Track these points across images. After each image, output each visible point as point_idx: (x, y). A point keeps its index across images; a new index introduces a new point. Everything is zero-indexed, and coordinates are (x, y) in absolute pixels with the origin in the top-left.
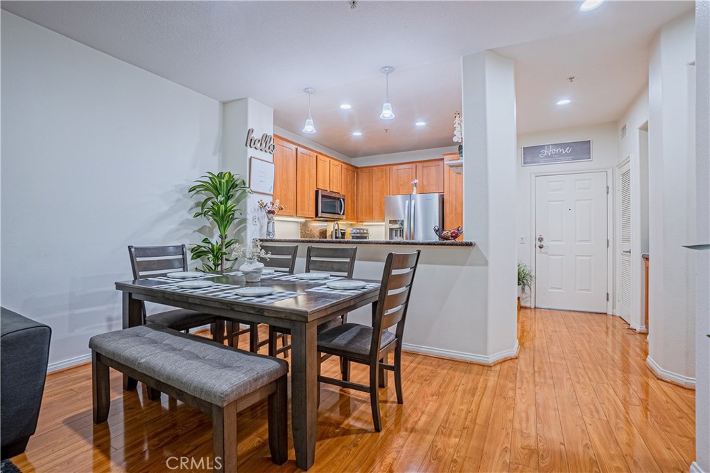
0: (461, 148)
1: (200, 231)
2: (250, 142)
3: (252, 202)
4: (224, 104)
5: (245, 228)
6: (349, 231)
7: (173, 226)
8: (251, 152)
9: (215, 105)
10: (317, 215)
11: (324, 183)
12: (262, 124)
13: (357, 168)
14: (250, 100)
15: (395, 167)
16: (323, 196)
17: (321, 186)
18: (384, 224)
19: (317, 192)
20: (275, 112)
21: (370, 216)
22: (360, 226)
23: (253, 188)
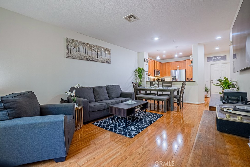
0: (192, 62)
1: (135, 79)
2: (145, 61)
3: (145, 73)
4: (138, 53)
5: (144, 79)
6: (160, 79)
7: (132, 79)
8: (145, 63)
9: (137, 53)
10: (155, 75)
11: (156, 68)
12: (146, 57)
13: (162, 63)
14: (145, 52)
15: (172, 63)
16: (156, 71)
17: (155, 69)
18: (170, 77)
19: (155, 70)
20: (148, 54)
21: (165, 75)
22: (162, 78)
23: (146, 70)
